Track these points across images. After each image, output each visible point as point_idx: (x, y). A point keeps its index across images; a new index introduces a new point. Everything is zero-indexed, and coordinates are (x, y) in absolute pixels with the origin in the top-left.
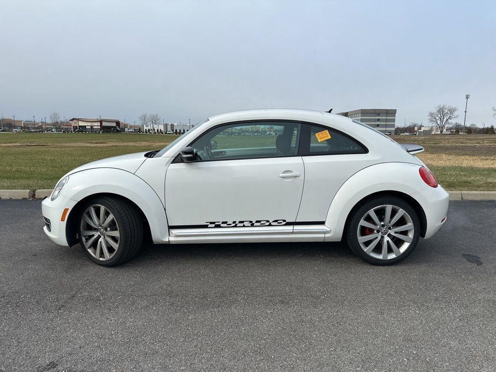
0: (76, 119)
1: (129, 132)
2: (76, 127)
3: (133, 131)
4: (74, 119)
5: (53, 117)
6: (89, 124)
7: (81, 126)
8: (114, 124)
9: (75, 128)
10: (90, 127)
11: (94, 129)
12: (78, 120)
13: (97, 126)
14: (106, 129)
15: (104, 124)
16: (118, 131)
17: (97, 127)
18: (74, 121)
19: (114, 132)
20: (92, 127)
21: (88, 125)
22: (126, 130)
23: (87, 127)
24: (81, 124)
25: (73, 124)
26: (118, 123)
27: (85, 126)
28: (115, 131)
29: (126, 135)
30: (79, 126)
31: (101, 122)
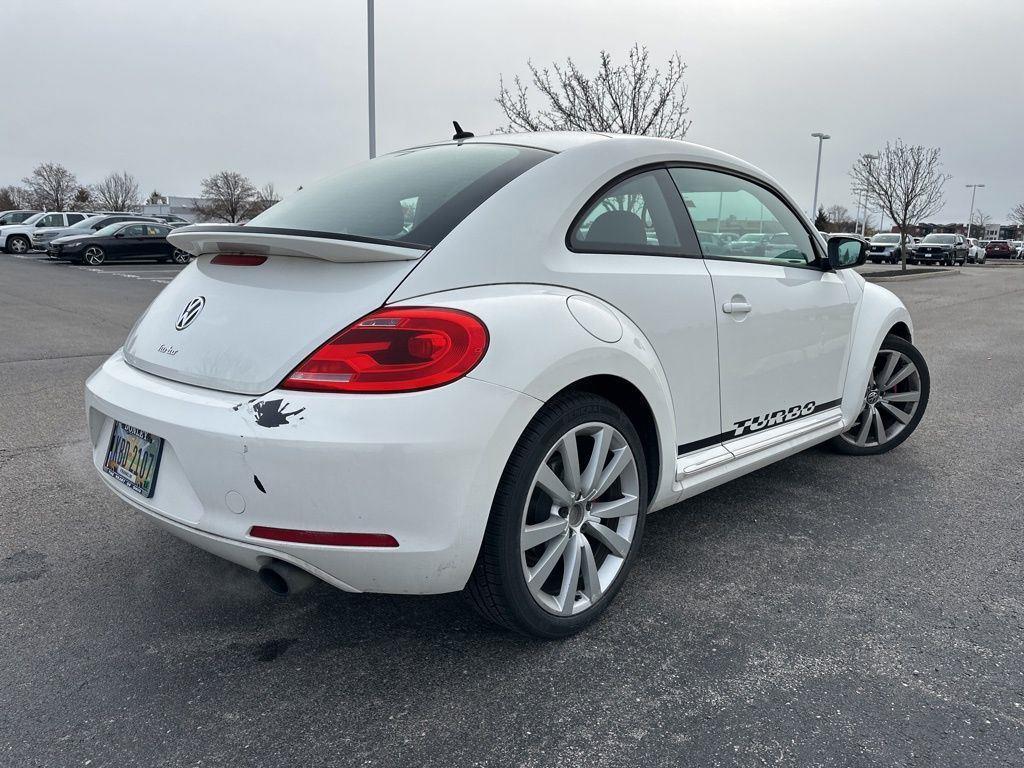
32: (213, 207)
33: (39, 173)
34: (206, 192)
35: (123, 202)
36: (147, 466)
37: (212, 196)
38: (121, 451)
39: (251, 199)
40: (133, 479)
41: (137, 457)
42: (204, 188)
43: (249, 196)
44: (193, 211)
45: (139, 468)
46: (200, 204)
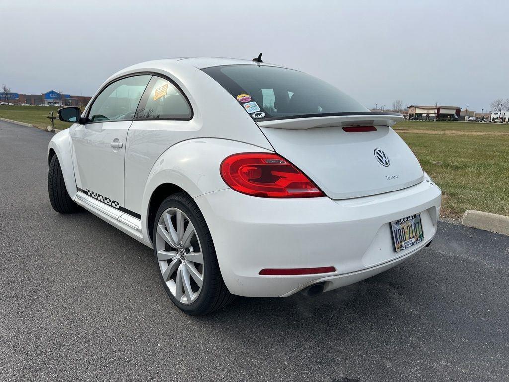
0: (413, 107)
1: (469, 121)
2: (412, 114)
3: (475, 119)
4: (411, 107)
5: (396, 106)
6: (426, 112)
7: (417, 114)
8: (454, 112)
9: (411, 116)
10: (426, 115)
11: (429, 117)
12: (416, 107)
13: (433, 113)
14: (441, 117)
15: (442, 112)
16: (455, 120)
17: (433, 115)
18: (412, 109)
19: (450, 120)
20: (428, 114)
21: (424, 113)
22: (467, 118)
23: (423, 115)
24: (418, 111)
25: (410, 112)
26: (458, 111)
27: (422, 114)
28: (452, 119)
29: (463, 124)
30: (415, 114)
31: (439, 109)
36: (417, 229)
38: (400, 235)
40: (413, 240)
41: (411, 230)
45: (414, 233)
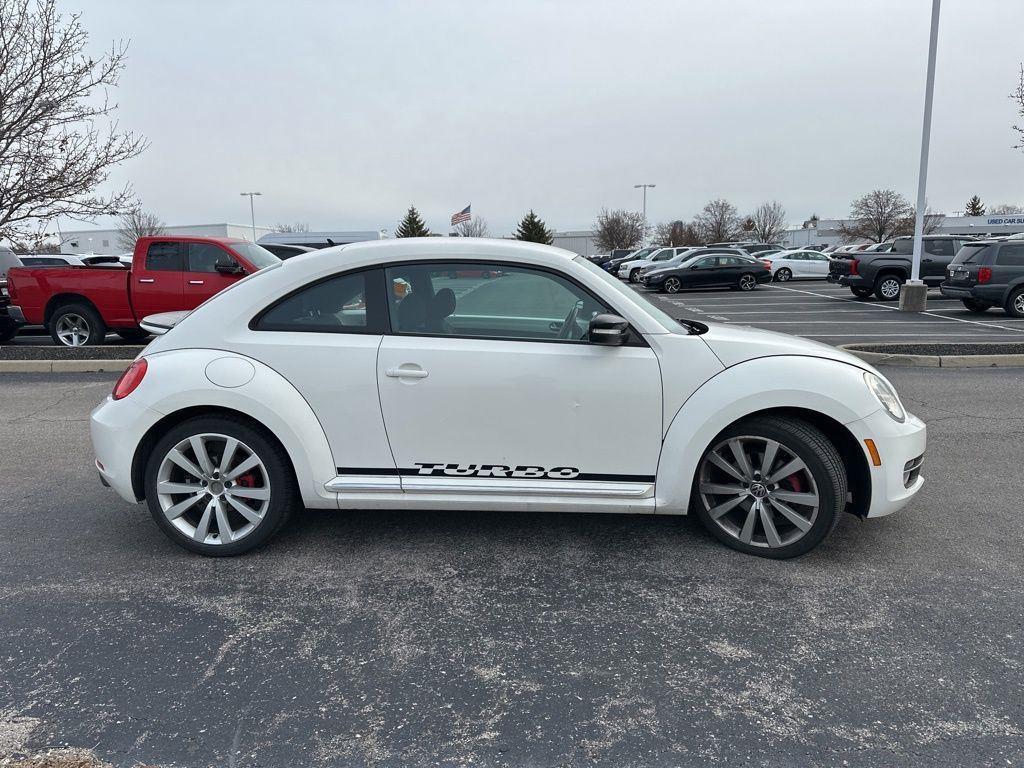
32: (860, 227)
33: (707, 210)
34: (853, 213)
35: (771, 228)
37: (861, 216)
39: (904, 216)
42: (853, 209)
43: (900, 213)
44: (839, 232)
46: (847, 226)
